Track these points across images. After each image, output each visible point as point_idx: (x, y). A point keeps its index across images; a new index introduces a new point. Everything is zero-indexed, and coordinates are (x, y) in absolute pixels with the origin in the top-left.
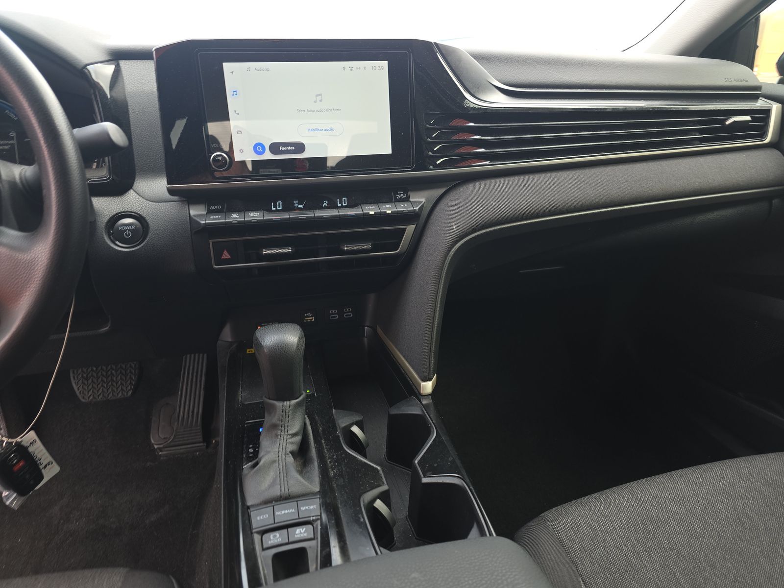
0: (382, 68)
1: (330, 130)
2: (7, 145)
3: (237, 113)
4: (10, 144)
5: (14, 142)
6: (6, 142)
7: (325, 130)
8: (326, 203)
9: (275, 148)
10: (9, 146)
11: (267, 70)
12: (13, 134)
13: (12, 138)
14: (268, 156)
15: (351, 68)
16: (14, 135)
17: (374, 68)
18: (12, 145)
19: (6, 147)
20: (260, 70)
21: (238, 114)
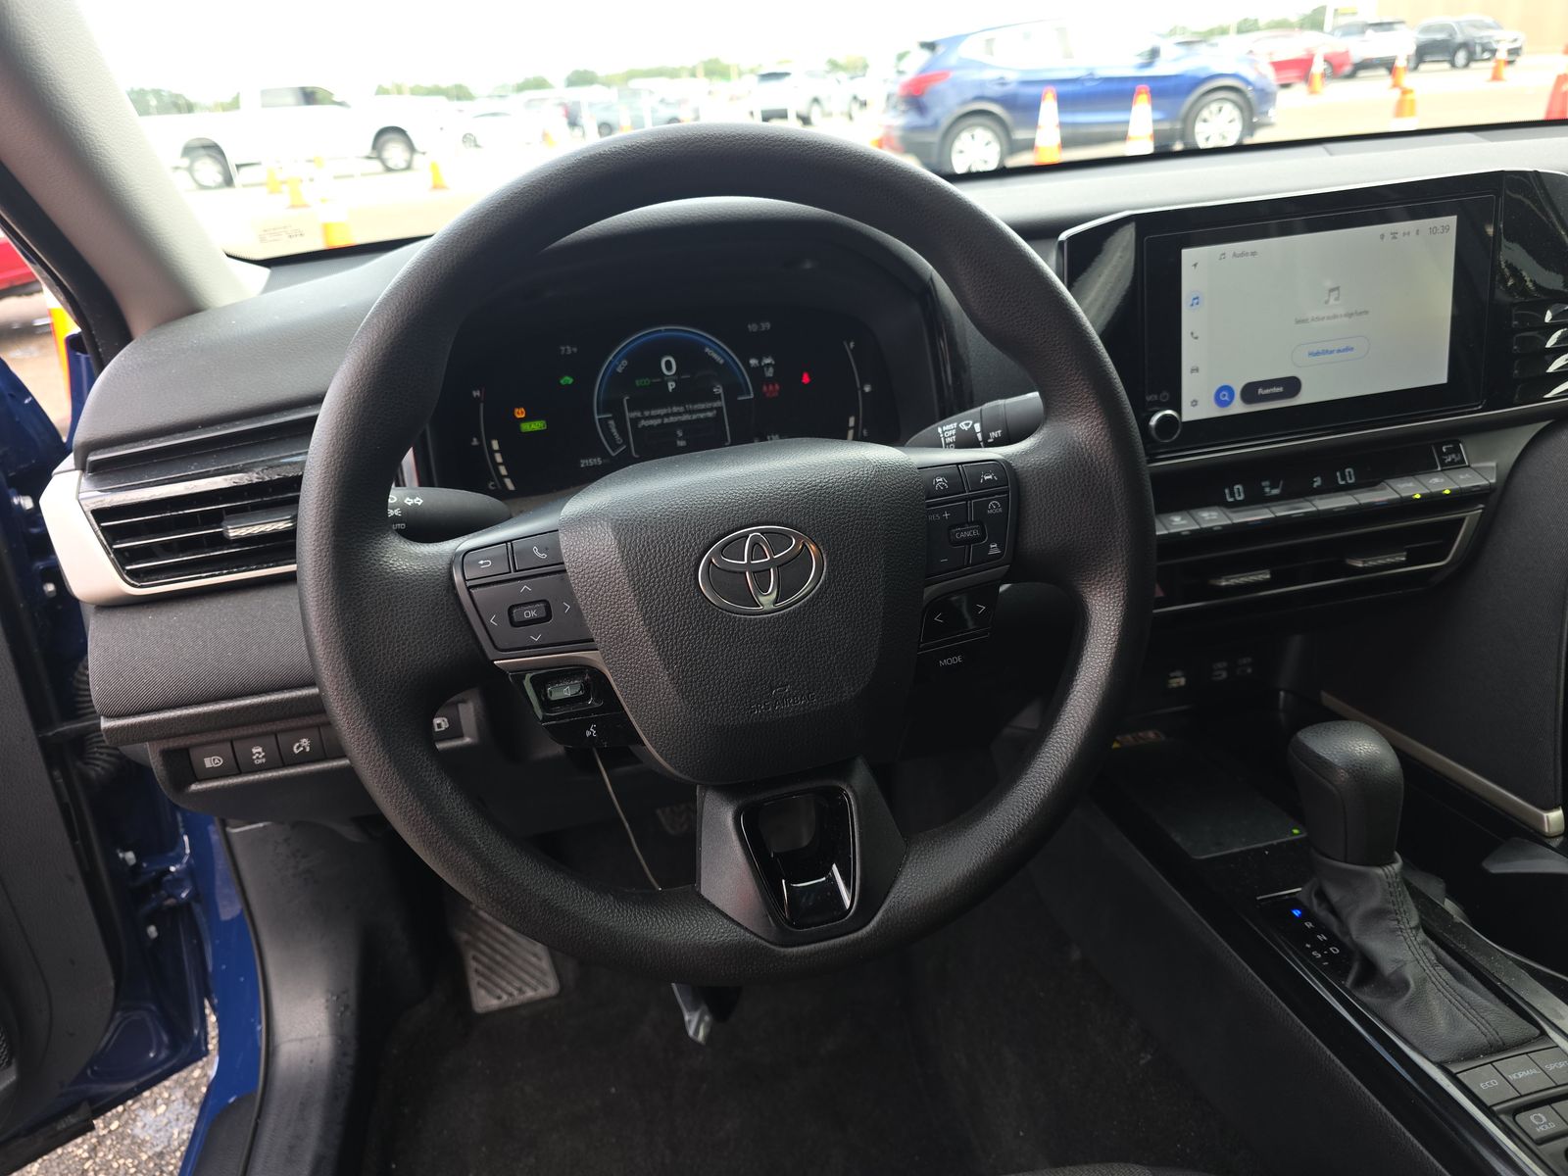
0: (1446, 229)
1: (1348, 349)
2: (711, 409)
3: (1195, 335)
4: (716, 408)
5: (721, 403)
6: (709, 405)
7: (1339, 351)
8: (1318, 482)
9: (1250, 392)
10: (715, 412)
11: (1254, 254)
12: (718, 390)
13: (718, 397)
14: (1238, 407)
15: (1394, 235)
16: (721, 391)
17: (1433, 230)
18: (719, 409)
19: (710, 414)
20: (1243, 254)
21: (1196, 338)
